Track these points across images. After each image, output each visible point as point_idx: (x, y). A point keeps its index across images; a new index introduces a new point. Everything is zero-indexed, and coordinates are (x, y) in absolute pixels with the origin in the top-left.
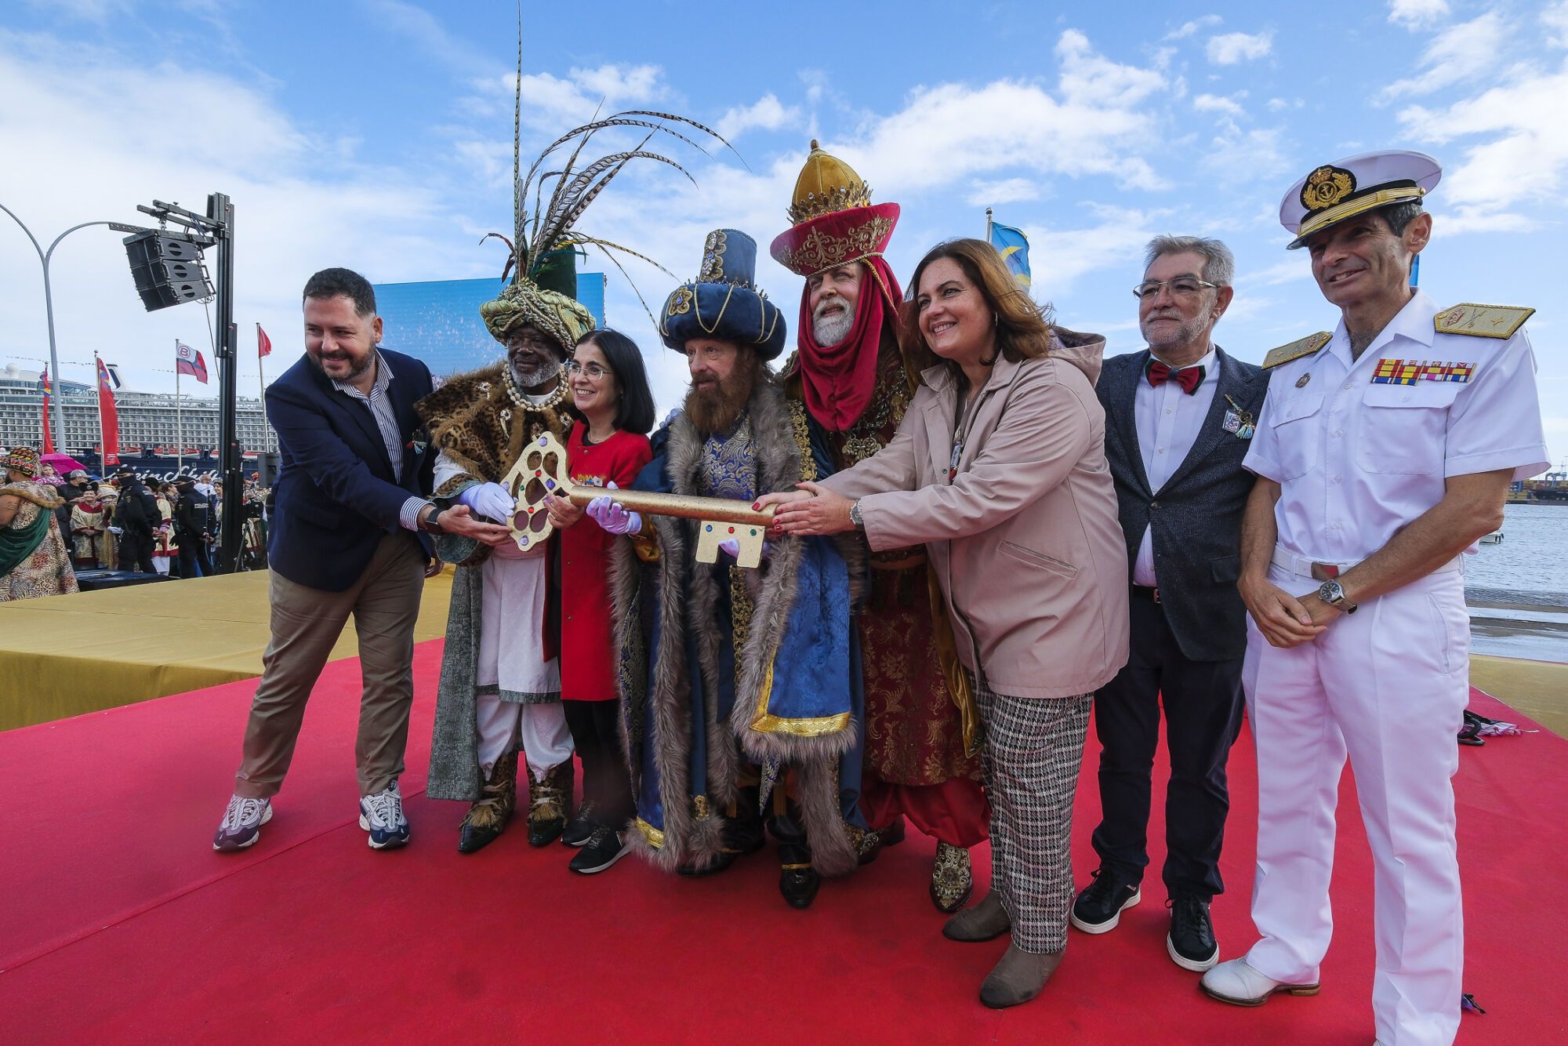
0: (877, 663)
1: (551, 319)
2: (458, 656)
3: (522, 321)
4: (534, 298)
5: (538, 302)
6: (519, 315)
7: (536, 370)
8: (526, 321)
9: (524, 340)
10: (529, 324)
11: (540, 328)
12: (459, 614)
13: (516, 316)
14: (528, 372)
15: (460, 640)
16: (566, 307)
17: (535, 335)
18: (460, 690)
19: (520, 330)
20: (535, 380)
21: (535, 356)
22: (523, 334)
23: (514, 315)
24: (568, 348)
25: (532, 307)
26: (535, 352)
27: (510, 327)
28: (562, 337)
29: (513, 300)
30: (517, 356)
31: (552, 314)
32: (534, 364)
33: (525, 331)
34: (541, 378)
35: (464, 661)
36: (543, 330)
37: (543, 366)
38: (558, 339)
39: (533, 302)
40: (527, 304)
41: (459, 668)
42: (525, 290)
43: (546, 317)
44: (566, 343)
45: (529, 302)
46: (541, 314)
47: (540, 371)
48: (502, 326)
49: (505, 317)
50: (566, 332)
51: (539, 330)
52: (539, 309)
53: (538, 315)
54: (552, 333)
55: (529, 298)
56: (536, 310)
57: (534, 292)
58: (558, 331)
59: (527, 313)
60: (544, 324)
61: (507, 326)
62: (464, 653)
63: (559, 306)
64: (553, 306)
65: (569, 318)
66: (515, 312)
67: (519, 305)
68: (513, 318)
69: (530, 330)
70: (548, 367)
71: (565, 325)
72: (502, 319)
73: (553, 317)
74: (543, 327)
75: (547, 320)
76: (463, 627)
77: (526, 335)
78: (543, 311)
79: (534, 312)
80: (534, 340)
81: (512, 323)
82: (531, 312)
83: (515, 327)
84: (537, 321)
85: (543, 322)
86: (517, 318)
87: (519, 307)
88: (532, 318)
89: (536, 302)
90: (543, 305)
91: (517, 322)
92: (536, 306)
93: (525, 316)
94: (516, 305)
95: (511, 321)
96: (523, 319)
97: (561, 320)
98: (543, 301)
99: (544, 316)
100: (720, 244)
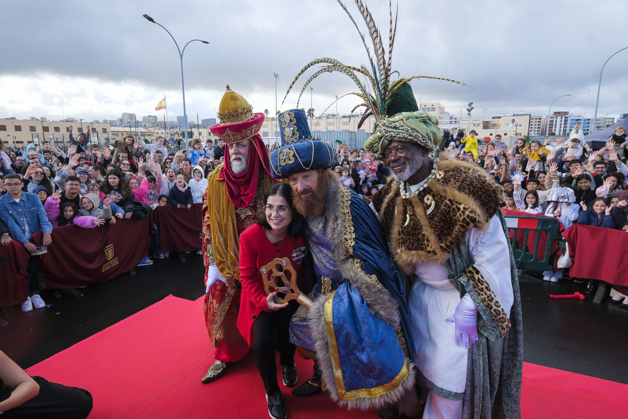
1: (402, 130)
3: (387, 141)
4: (387, 123)
5: (391, 124)
6: (383, 138)
7: (405, 168)
8: (389, 140)
9: (392, 152)
10: (391, 141)
11: (398, 139)
13: (382, 140)
14: (401, 171)
17: (398, 146)
19: (388, 147)
20: (407, 174)
21: (402, 159)
23: (380, 141)
24: (423, 143)
26: (400, 157)
27: (382, 149)
28: (415, 137)
29: (376, 132)
32: (403, 164)
33: (391, 146)
36: (401, 140)
37: (409, 163)
38: (412, 140)
39: (387, 127)
40: (384, 130)
42: (380, 122)
43: (399, 130)
45: (385, 128)
46: (393, 130)
47: (408, 167)
48: (377, 151)
52: (392, 128)
54: (407, 138)
55: (384, 125)
56: (390, 130)
57: (385, 120)
58: (410, 135)
59: (386, 134)
60: (399, 136)
61: (380, 149)
63: (404, 120)
64: (401, 122)
65: (413, 123)
66: (380, 138)
67: (380, 132)
68: (381, 143)
69: (394, 144)
70: (412, 162)
71: (412, 129)
72: (375, 147)
73: (402, 128)
74: (400, 138)
75: (400, 132)
77: (392, 149)
78: (395, 128)
79: (390, 132)
80: (397, 150)
81: (381, 146)
82: (388, 132)
83: (385, 147)
84: (395, 137)
85: (397, 135)
86: (383, 141)
87: (380, 134)
88: (391, 136)
89: (388, 125)
90: (393, 125)
91: (383, 144)
92: (390, 127)
93: (387, 137)
94: (378, 134)
95: (380, 145)
96: (386, 140)
97: (409, 127)
98: (392, 122)
99: (397, 130)
100: (291, 119)
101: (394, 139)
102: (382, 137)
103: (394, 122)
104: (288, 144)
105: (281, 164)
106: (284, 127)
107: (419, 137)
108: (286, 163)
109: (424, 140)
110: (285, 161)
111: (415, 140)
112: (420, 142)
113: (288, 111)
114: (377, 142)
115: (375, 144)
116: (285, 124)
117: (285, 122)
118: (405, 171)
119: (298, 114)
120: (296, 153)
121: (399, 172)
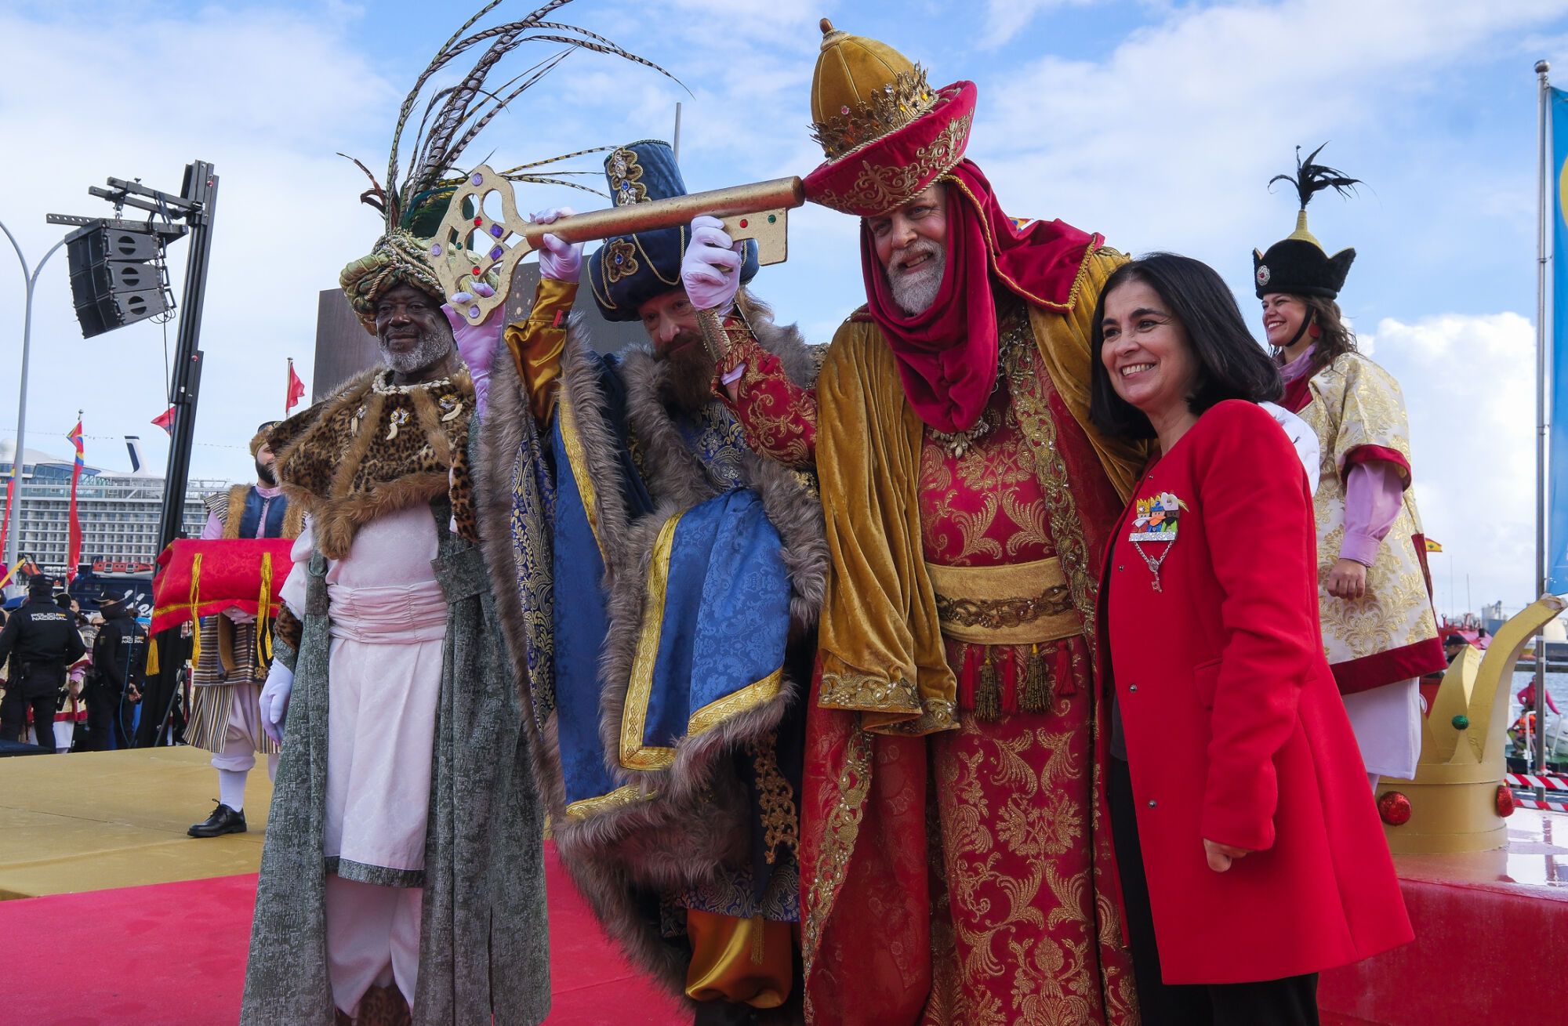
0: (990, 822)
2: (293, 785)
3: (393, 279)
4: (407, 244)
5: (412, 248)
6: (388, 270)
8: (397, 278)
9: (396, 307)
10: (401, 282)
11: (416, 282)
13: (385, 272)
14: (404, 349)
15: (297, 760)
17: (411, 297)
18: (296, 841)
19: (390, 294)
20: (415, 359)
21: (413, 325)
22: (395, 299)
23: (381, 271)
25: (404, 256)
26: (412, 321)
27: (377, 291)
29: (380, 252)
32: (411, 337)
33: (397, 294)
34: (423, 355)
36: (420, 285)
39: (405, 251)
40: (398, 254)
42: (394, 238)
43: (423, 266)
45: (400, 251)
46: (415, 262)
48: (366, 293)
49: (370, 276)
51: (417, 289)
52: (413, 258)
53: (413, 265)
55: (401, 247)
56: (409, 258)
57: (406, 237)
59: (397, 264)
60: (420, 276)
61: (373, 289)
66: (383, 267)
67: (388, 256)
68: (381, 276)
69: (404, 292)
70: (431, 339)
72: (367, 280)
74: (420, 281)
75: (425, 270)
77: (400, 300)
78: (419, 258)
79: (407, 262)
81: (379, 284)
82: (403, 263)
83: (384, 289)
84: (412, 275)
85: (419, 273)
86: (386, 275)
87: (386, 259)
88: (405, 272)
89: (408, 249)
90: (418, 252)
91: (385, 281)
92: (409, 254)
93: (397, 271)
94: (383, 257)
95: (377, 281)
96: (393, 276)
98: (418, 246)
99: (420, 265)
100: (631, 166)
101: (409, 280)
102: (388, 266)
108: (619, 276)
110: (618, 272)
114: (372, 272)
115: (368, 274)
116: (618, 182)
117: (617, 177)
118: (413, 352)
119: (648, 152)
120: (640, 248)
121: (399, 350)
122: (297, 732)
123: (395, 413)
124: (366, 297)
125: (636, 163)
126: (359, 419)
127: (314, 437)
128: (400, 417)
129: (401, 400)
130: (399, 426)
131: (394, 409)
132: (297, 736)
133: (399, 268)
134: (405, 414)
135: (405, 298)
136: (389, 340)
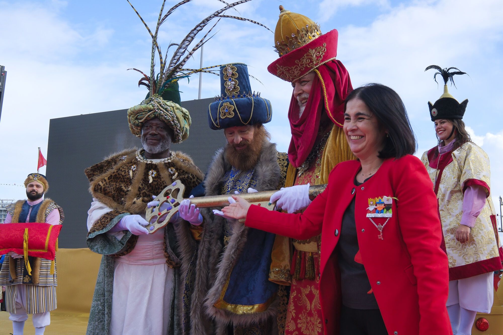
0: (295, 319)
2: (97, 323)
3: (153, 116)
4: (162, 103)
5: (164, 105)
6: (152, 112)
7: (158, 143)
10: (156, 117)
11: (163, 119)
12: (99, 295)
14: (155, 145)
15: (99, 312)
16: (177, 109)
17: (159, 124)
19: (151, 122)
20: (158, 149)
22: (152, 124)
23: (149, 112)
24: (177, 132)
25: (160, 107)
26: (159, 134)
27: (146, 119)
28: (175, 125)
29: (150, 104)
30: (148, 136)
31: (171, 111)
33: (154, 122)
34: (161, 148)
35: (100, 327)
36: (165, 120)
39: (160, 105)
40: (157, 106)
41: (97, 331)
42: (156, 99)
43: (167, 113)
44: (177, 128)
45: (159, 105)
46: (165, 111)
47: (161, 144)
48: (140, 119)
49: (143, 113)
50: (177, 122)
51: (163, 121)
53: (163, 112)
54: (170, 122)
55: (158, 103)
57: (161, 100)
58: (173, 121)
59: (157, 110)
61: (144, 119)
62: (101, 321)
63: (174, 108)
64: (172, 108)
65: (179, 115)
66: (150, 110)
67: (153, 106)
68: (149, 114)
70: (165, 142)
71: (177, 118)
72: (142, 114)
73: (171, 113)
74: (165, 118)
75: (168, 115)
76: (101, 303)
77: (154, 125)
78: (166, 109)
79: (161, 110)
80: (159, 127)
81: (147, 117)
82: (159, 110)
83: (149, 119)
84: (162, 116)
85: (165, 115)
86: (151, 114)
87: (152, 108)
88: (159, 114)
89: (162, 105)
90: (166, 107)
91: (150, 116)
92: (162, 107)
93: (156, 113)
94: (151, 106)
95: (146, 115)
96: (154, 114)
97: (175, 115)
98: (165, 104)
99: (166, 112)
100: (234, 73)
101: (161, 117)
102: (152, 110)
103: (167, 105)
104: (228, 98)
105: (221, 117)
106: (225, 80)
107: (178, 126)
108: (225, 116)
109: (179, 130)
110: (225, 115)
111: (174, 127)
112: (176, 130)
113: (231, 65)
114: (145, 112)
115: (143, 112)
116: (227, 77)
117: (227, 75)
118: (157, 146)
119: (241, 68)
120: (236, 108)
121: (152, 145)
122: (99, 300)
123: (151, 172)
124: (140, 121)
125: (236, 72)
126: (133, 171)
127: (111, 176)
128: (153, 173)
129: (154, 167)
130: (153, 178)
131: (150, 170)
132: (99, 302)
133: (157, 112)
134: (155, 173)
135: (157, 124)
136: (147, 139)
